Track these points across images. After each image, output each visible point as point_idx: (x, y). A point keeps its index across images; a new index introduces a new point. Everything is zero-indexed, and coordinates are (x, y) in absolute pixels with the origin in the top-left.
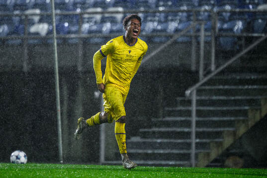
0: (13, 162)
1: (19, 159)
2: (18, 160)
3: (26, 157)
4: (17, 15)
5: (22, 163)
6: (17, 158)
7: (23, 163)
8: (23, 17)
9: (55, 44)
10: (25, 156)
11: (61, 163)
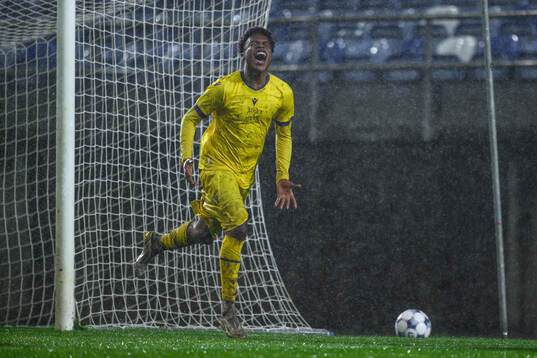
0: (401, 334)
1: (414, 327)
2: (411, 330)
3: (429, 324)
4: (408, 19)
5: (419, 336)
6: (410, 324)
7: (423, 336)
8: (423, 23)
9: (491, 80)
10: (426, 322)
11: (503, 337)
